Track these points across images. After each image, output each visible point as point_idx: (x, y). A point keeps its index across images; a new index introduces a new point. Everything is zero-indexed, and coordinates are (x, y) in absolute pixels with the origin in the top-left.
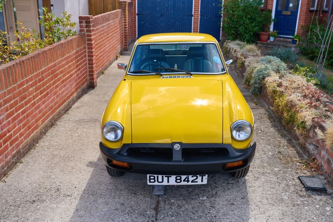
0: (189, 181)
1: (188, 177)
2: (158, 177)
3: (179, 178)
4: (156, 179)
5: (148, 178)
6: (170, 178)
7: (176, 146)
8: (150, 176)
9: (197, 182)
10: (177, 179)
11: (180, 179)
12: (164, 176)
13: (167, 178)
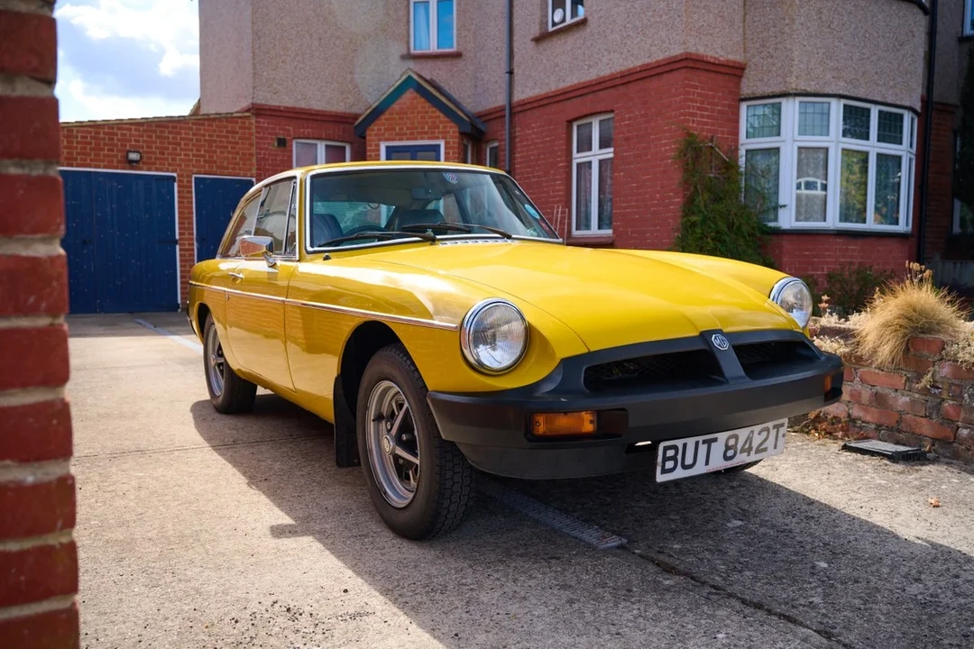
2: (685, 446)
4: (679, 457)
5: (660, 459)
8: (666, 449)
10: (728, 448)
12: (701, 439)
13: (706, 446)
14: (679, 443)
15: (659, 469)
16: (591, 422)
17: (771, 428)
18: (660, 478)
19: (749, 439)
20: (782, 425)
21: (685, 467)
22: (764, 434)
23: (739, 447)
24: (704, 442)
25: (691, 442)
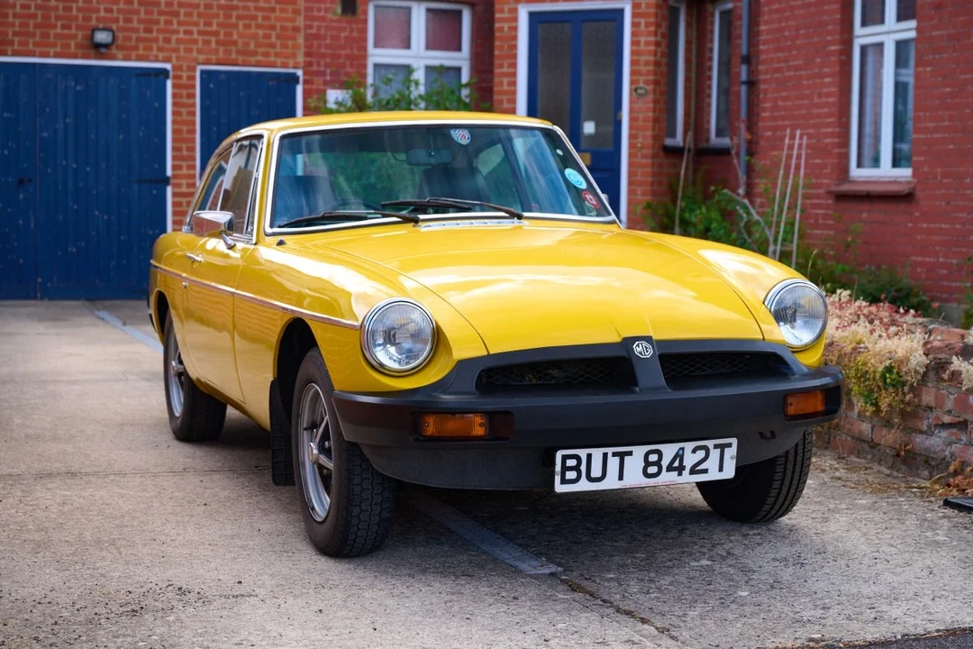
0: (684, 468)
1: (681, 452)
2: (589, 456)
3: (653, 458)
4: (583, 468)
5: (558, 468)
6: (627, 458)
7: (638, 345)
8: (565, 458)
9: (705, 471)
10: (648, 464)
11: (658, 463)
12: (610, 450)
13: (617, 459)
14: (583, 453)
15: (558, 479)
16: (481, 425)
17: (711, 447)
18: (560, 488)
19: (679, 456)
20: (729, 445)
21: (590, 479)
22: (701, 454)
23: (665, 463)
24: (614, 454)
25: (597, 454)
